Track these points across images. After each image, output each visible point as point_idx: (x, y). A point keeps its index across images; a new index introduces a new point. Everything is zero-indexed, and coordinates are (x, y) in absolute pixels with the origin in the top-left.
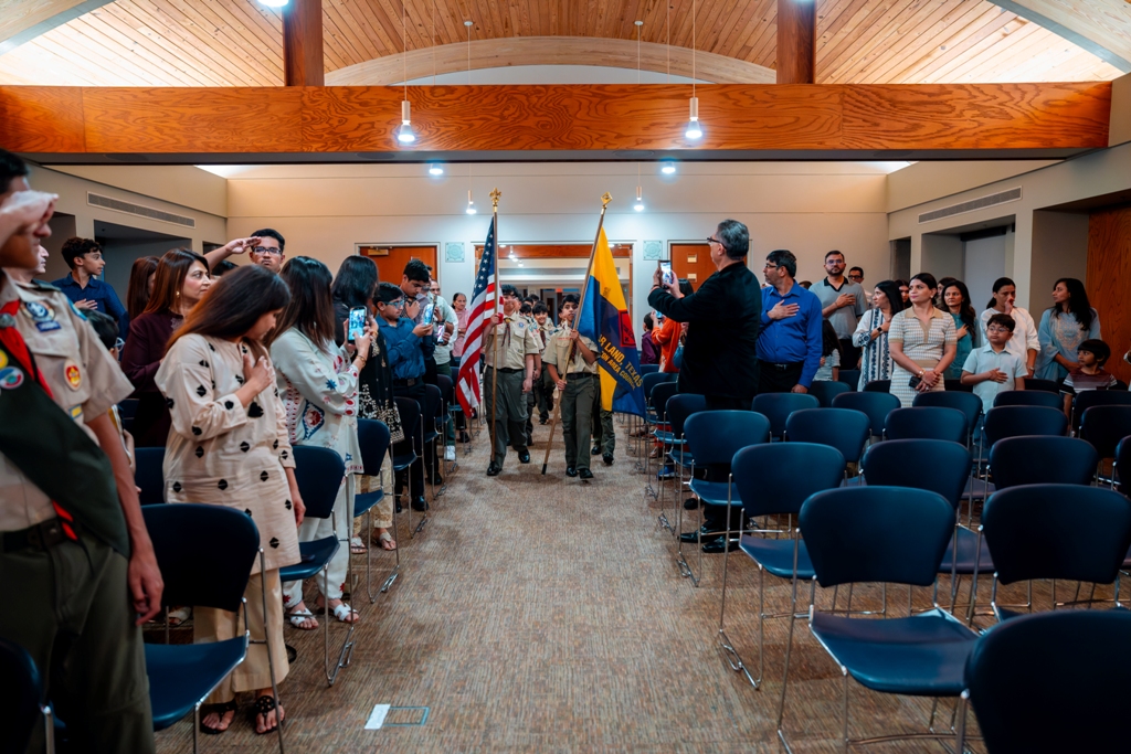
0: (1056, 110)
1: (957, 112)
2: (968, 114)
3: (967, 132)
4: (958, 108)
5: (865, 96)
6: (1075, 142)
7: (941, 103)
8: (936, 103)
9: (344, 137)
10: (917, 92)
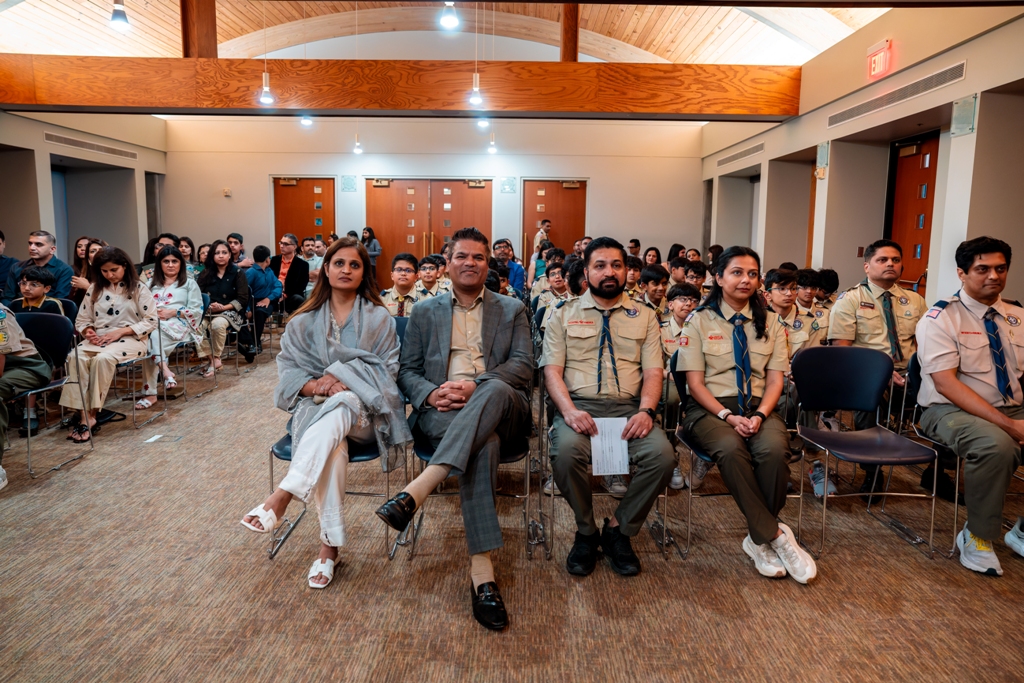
0: (759, 86)
1: (686, 85)
2: (694, 87)
3: (693, 101)
5: (616, 72)
6: (775, 111)
7: (674, 78)
9: (227, 97)
10: (655, 70)
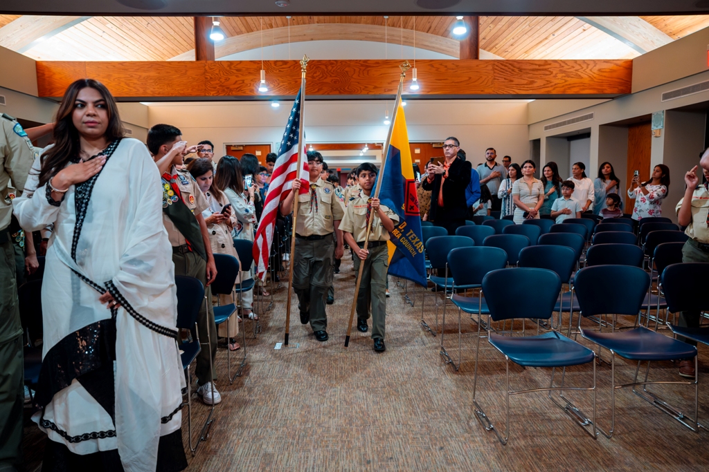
0: (604, 74)
1: (554, 74)
2: (560, 76)
3: (559, 85)
4: (554, 72)
5: (506, 66)
6: (615, 91)
7: (546, 70)
8: (543, 70)
9: (228, 88)
10: (532, 64)
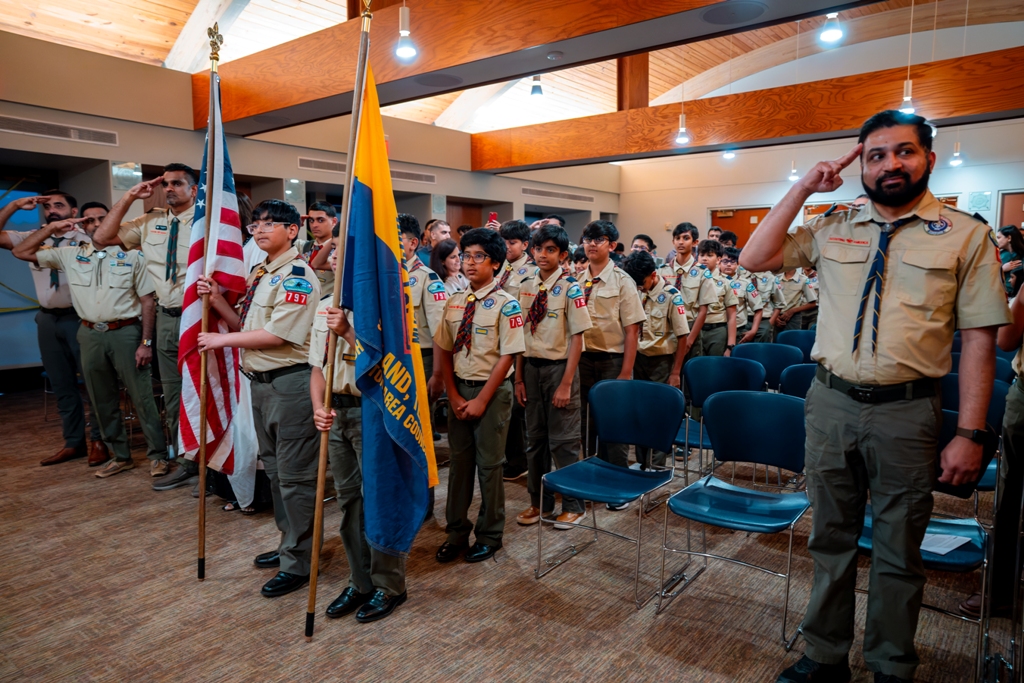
9: (652, 141)
